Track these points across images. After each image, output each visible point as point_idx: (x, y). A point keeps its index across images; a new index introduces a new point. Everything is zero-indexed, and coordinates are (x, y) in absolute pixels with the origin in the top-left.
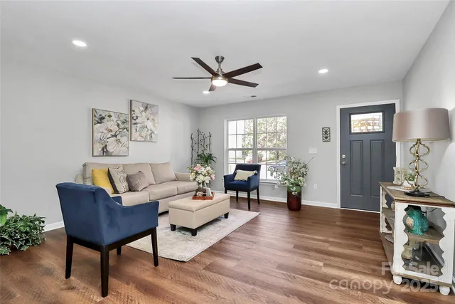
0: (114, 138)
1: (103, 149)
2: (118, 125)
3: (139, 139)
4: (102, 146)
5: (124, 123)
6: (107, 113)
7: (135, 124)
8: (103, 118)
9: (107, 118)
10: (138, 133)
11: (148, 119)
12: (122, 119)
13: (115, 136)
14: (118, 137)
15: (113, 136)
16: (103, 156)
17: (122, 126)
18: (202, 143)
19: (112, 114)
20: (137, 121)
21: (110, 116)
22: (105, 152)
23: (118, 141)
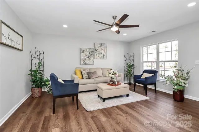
0: (88, 58)
1: (84, 62)
2: (89, 53)
3: (98, 58)
4: (83, 61)
5: (92, 52)
6: (85, 49)
7: (96, 52)
8: (84, 51)
9: (85, 50)
10: (97, 56)
11: (102, 50)
12: (91, 50)
13: (88, 57)
14: (90, 58)
15: (87, 57)
16: (84, 65)
17: (91, 53)
18: (130, 59)
19: (87, 49)
20: (97, 51)
21: (86, 50)
22: (85, 63)
23: (90, 59)
